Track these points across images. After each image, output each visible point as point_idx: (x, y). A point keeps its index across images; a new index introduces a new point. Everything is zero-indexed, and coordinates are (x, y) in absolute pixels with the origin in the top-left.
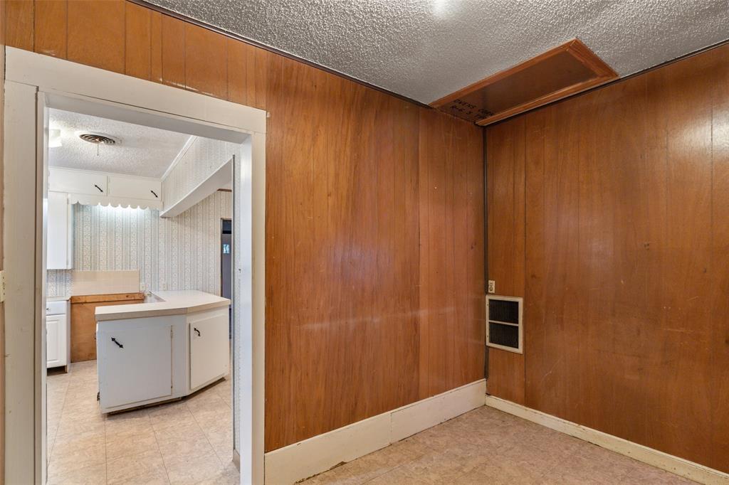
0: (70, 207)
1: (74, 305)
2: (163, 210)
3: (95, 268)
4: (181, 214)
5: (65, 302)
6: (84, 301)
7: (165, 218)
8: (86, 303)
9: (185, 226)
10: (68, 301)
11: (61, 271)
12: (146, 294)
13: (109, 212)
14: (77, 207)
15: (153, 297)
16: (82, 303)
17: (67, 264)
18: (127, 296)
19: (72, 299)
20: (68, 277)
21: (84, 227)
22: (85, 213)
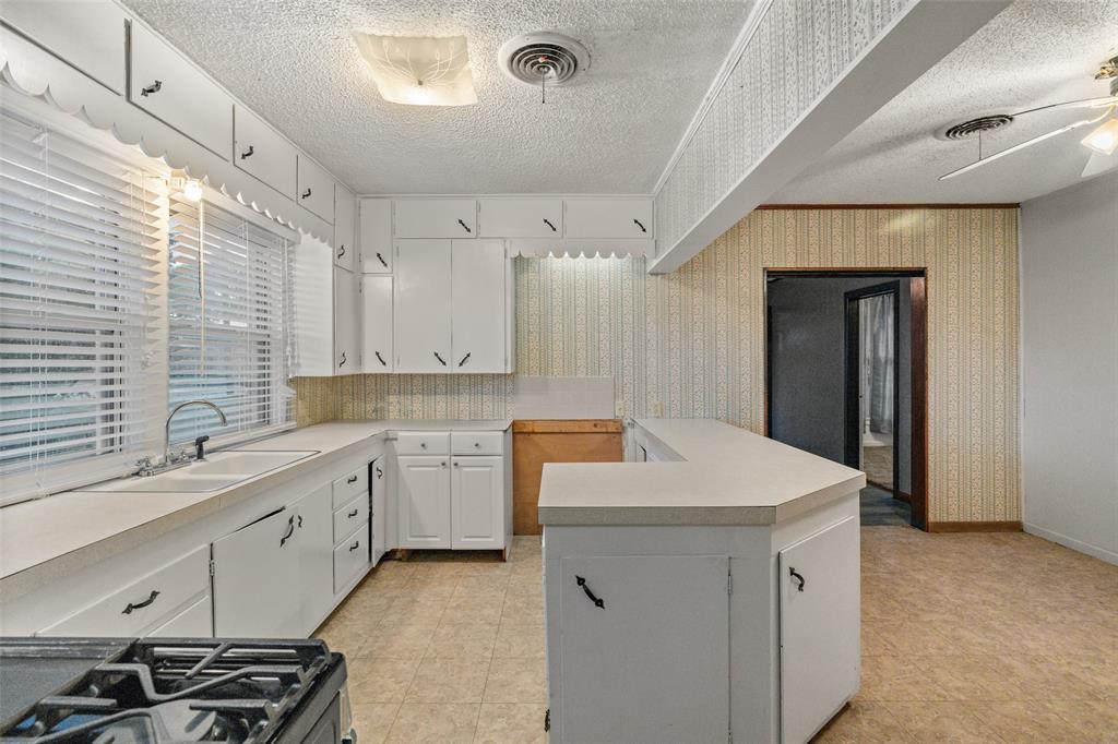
0: (509, 262)
1: (518, 436)
2: (656, 257)
3: (546, 373)
4: (686, 265)
5: (502, 433)
6: (530, 429)
7: (657, 274)
8: (533, 433)
9: (693, 289)
10: (505, 431)
11: (499, 375)
12: (626, 422)
13: (564, 267)
14: (519, 263)
15: (637, 430)
16: (529, 433)
17: (506, 365)
18: (595, 426)
19: (514, 424)
20: (508, 387)
21: (530, 299)
22: (531, 275)
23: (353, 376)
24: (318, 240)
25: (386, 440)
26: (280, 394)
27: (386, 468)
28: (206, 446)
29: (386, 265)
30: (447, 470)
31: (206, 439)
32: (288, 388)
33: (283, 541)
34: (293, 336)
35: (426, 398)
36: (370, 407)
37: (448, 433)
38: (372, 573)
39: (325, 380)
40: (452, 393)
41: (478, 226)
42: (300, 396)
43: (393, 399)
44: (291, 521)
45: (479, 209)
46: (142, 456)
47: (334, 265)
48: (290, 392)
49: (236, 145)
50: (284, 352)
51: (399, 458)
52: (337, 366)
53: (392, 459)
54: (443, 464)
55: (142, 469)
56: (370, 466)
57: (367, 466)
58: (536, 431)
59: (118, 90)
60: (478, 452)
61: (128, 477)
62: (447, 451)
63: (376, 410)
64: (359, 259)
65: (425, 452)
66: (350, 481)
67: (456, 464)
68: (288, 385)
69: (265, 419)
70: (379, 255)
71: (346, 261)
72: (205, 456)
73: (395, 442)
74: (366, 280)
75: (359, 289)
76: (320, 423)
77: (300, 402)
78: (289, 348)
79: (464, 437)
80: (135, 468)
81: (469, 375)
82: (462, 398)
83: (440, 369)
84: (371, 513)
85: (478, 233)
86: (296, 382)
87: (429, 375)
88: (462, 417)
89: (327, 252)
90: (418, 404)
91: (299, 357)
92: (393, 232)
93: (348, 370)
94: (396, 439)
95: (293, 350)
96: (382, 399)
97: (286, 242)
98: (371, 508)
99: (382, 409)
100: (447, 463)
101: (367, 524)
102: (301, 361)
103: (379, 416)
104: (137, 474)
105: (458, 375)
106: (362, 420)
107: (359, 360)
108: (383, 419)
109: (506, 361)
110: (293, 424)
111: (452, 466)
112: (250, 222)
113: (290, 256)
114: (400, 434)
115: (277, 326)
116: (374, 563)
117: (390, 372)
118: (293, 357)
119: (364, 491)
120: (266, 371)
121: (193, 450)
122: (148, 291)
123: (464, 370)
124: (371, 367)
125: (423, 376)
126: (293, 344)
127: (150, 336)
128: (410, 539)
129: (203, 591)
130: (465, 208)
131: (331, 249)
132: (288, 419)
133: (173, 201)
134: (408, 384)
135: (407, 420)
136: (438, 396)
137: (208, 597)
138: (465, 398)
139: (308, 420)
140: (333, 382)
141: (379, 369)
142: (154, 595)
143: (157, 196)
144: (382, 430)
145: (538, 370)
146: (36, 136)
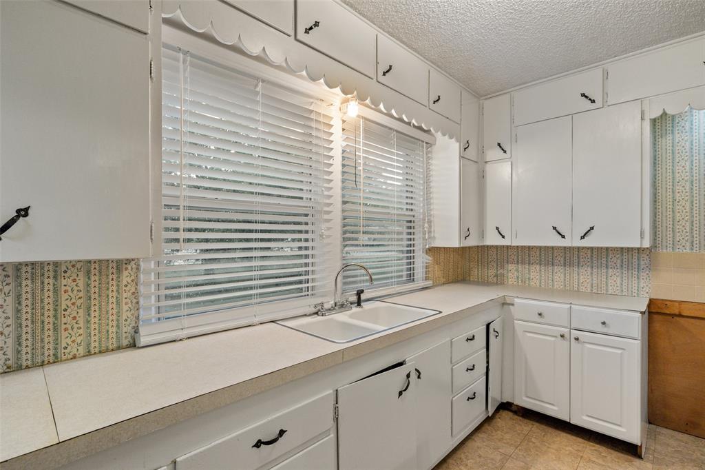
0: (647, 125)
6: (676, 312)
8: (680, 315)
10: (643, 313)
16: (673, 315)
17: (642, 238)
19: (652, 303)
20: (642, 263)
21: (676, 163)
22: (677, 136)
23: (478, 246)
24: (447, 137)
25: (504, 304)
26: (421, 260)
27: (503, 329)
28: (363, 297)
29: (505, 152)
30: (566, 343)
31: (362, 291)
32: (427, 256)
33: (400, 393)
34: (431, 216)
35: (543, 268)
36: (492, 272)
37: (569, 306)
38: (488, 420)
39: (455, 249)
41: (605, 94)
42: (436, 262)
43: (511, 267)
44: (408, 376)
45: (606, 76)
46: (319, 301)
47: (461, 157)
48: (429, 259)
49: (378, 65)
50: (424, 228)
51: (515, 321)
52: (463, 238)
53: (509, 323)
54: (562, 336)
55: (319, 310)
56: (488, 326)
57: (485, 327)
58: (683, 314)
59: (289, 33)
60: (604, 330)
61: (310, 315)
62: (566, 324)
63: (496, 276)
64: (482, 151)
65: (541, 320)
66: (468, 340)
67: (577, 339)
68: (427, 253)
69: (411, 278)
70: (499, 144)
71: (471, 153)
72: (362, 304)
73: (511, 307)
74: (488, 167)
75: (482, 176)
76: (452, 282)
77: (436, 266)
78: (426, 225)
79: (588, 312)
80: (315, 310)
81: (592, 249)
83: (557, 242)
84: (487, 367)
85: (604, 101)
86: (433, 251)
87: (546, 248)
88: (582, 289)
89: (454, 147)
90: (535, 274)
91: (434, 231)
92: (512, 121)
93: (472, 242)
94: (513, 305)
95: (430, 226)
96: (502, 267)
97: (425, 144)
98: (488, 362)
99: (502, 275)
100: (567, 336)
101: (485, 377)
102: (436, 235)
103: (499, 281)
104: (317, 313)
105: (579, 248)
106: (485, 283)
107: (482, 235)
108: (502, 283)
109: (642, 234)
110: (429, 283)
111: (573, 339)
112: (397, 131)
113: (429, 155)
114: (517, 300)
115: (419, 210)
116: (491, 412)
117: (509, 244)
118: (430, 232)
119: (482, 349)
120: (412, 242)
121: (354, 298)
122: (325, 185)
123: (587, 243)
124: (492, 240)
125: (540, 248)
126: (430, 222)
127: (326, 217)
128: (525, 398)
129: (329, 430)
130: (590, 81)
131: (458, 144)
132: (427, 279)
133: (344, 121)
134: (525, 255)
135: (524, 287)
136: (556, 267)
137: (333, 435)
138: (586, 271)
139: (443, 280)
140: (462, 251)
141: (499, 241)
142: (282, 433)
143: (332, 118)
144: (501, 294)
145: (688, 244)
146: (256, 86)
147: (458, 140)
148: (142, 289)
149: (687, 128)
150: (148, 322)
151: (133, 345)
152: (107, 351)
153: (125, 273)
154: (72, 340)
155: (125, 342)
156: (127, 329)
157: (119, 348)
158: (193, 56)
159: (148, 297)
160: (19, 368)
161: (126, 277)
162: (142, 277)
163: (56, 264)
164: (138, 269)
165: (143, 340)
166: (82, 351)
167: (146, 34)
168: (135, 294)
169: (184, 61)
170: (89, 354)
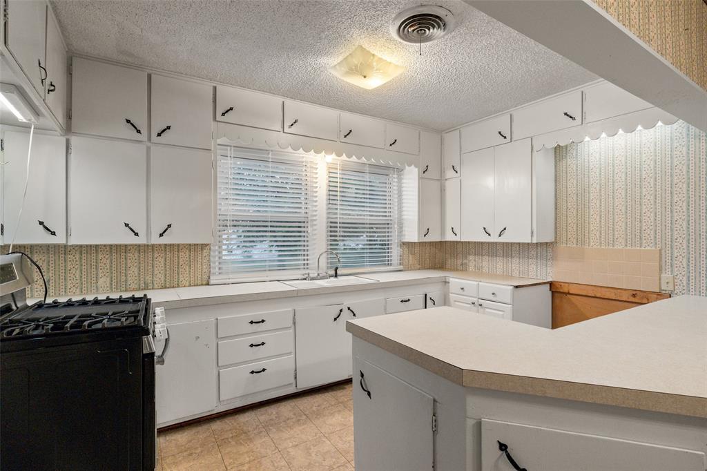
1: (556, 295)
3: (583, 243)
5: (512, 287)
6: (566, 290)
8: (569, 293)
13: (602, 148)
14: (558, 151)
16: (565, 293)
18: (634, 296)
19: (552, 284)
20: (549, 254)
21: (568, 181)
22: (569, 160)
25: (445, 282)
29: (457, 172)
30: (475, 308)
32: (401, 248)
33: (335, 319)
35: (490, 258)
36: (459, 262)
37: (476, 283)
40: (507, 256)
41: (512, 132)
43: (471, 258)
44: (341, 310)
45: (512, 119)
46: (307, 272)
47: (420, 178)
48: (404, 250)
49: (341, 132)
51: (451, 295)
54: (473, 303)
56: (425, 296)
57: (422, 295)
58: (571, 292)
59: (279, 130)
60: (494, 298)
61: (301, 279)
62: (476, 295)
63: (462, 264)
64: (442, 172)
65: (463, 293)
66: (403, 301)
67: (481, 305)
70: (453, 168)
71: (431, 174)
72: (338, 277)
74: (449, 183)
75: (442, 189)
76: (428, 269)
77: (410, 256)
79: (486, 286)
80: (304, 276)
82: (514, 260)
85: (512, 138)
87: (479, 243)
89: (413, 171)
90: (486, 263)
91: (405, 231)
92: (460, 150)
93: (434, 237)
94: (449, 283)
96: (466, 258)
99: (466, 264)
100: (476, 304)
102: (407, 234)
104: (305, 279)
106: (454, 270)
107: (443, 233)
109: (532, 233)
110: (401, 267)
111: (479, 306)
114: (451, 279)
117: (459, 240)
121: (333, 273)
129: (289, 327)
130: (502, 123)
131: (417, 169)
132: (401, 264)
137: (292, 331)
138: (516, 260)
139: (417, 266)
141: (454, 238)
142: (263, 321)
143: (317, 164)
144: (442, 275)
145: (575, 241)
146: (269, 154)
147: (416, 167)
148: (212, 259)
149: (574, 155)
150: (214, 274)
151: (208, 284)
152: (197, 285)
153: (205, 251)
154: (184, 279)
155: (204, 283)
156: (205, 277)
157: (202, 285)
158: (234, 147)
159: (215, 263)
160: (166, 288)
161: (205, 253)
162: (212, 253)
163: (178, 245)
164: (210, 249)
165: (212, 282)
166: (187, 284)
167: (210, 150)
168: (209, 261)
169: (231, 150)
170: (190, 285)
